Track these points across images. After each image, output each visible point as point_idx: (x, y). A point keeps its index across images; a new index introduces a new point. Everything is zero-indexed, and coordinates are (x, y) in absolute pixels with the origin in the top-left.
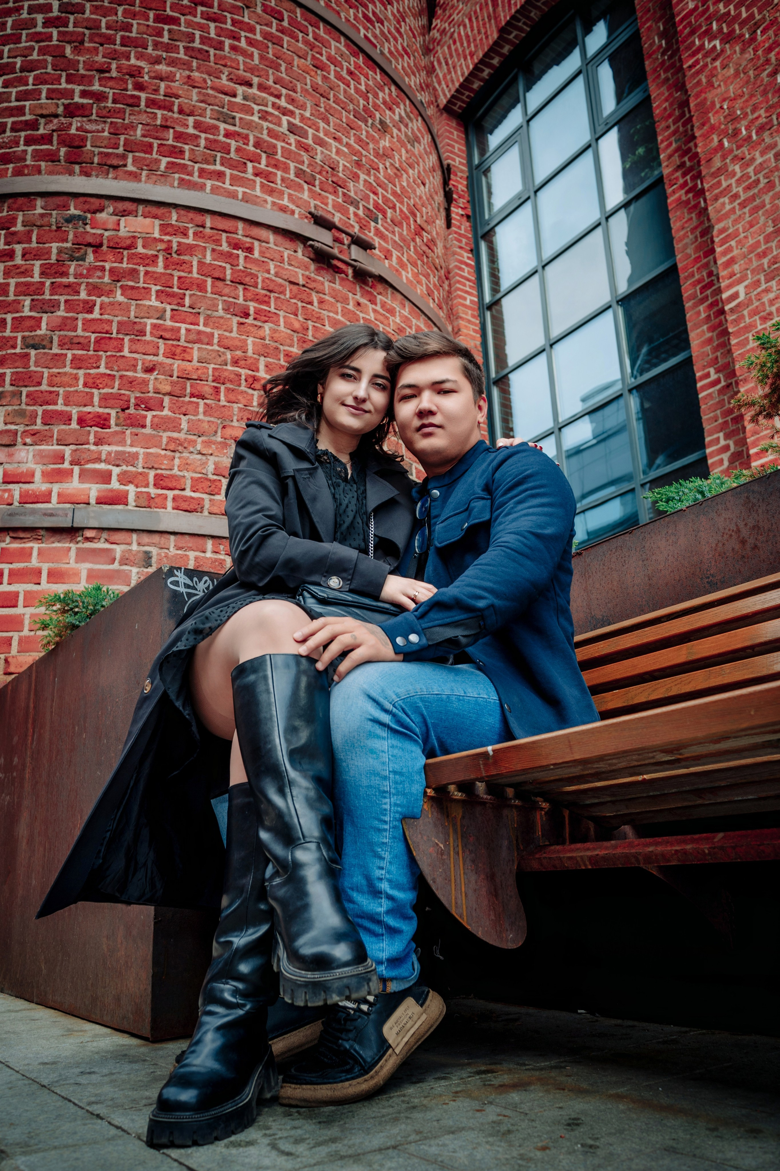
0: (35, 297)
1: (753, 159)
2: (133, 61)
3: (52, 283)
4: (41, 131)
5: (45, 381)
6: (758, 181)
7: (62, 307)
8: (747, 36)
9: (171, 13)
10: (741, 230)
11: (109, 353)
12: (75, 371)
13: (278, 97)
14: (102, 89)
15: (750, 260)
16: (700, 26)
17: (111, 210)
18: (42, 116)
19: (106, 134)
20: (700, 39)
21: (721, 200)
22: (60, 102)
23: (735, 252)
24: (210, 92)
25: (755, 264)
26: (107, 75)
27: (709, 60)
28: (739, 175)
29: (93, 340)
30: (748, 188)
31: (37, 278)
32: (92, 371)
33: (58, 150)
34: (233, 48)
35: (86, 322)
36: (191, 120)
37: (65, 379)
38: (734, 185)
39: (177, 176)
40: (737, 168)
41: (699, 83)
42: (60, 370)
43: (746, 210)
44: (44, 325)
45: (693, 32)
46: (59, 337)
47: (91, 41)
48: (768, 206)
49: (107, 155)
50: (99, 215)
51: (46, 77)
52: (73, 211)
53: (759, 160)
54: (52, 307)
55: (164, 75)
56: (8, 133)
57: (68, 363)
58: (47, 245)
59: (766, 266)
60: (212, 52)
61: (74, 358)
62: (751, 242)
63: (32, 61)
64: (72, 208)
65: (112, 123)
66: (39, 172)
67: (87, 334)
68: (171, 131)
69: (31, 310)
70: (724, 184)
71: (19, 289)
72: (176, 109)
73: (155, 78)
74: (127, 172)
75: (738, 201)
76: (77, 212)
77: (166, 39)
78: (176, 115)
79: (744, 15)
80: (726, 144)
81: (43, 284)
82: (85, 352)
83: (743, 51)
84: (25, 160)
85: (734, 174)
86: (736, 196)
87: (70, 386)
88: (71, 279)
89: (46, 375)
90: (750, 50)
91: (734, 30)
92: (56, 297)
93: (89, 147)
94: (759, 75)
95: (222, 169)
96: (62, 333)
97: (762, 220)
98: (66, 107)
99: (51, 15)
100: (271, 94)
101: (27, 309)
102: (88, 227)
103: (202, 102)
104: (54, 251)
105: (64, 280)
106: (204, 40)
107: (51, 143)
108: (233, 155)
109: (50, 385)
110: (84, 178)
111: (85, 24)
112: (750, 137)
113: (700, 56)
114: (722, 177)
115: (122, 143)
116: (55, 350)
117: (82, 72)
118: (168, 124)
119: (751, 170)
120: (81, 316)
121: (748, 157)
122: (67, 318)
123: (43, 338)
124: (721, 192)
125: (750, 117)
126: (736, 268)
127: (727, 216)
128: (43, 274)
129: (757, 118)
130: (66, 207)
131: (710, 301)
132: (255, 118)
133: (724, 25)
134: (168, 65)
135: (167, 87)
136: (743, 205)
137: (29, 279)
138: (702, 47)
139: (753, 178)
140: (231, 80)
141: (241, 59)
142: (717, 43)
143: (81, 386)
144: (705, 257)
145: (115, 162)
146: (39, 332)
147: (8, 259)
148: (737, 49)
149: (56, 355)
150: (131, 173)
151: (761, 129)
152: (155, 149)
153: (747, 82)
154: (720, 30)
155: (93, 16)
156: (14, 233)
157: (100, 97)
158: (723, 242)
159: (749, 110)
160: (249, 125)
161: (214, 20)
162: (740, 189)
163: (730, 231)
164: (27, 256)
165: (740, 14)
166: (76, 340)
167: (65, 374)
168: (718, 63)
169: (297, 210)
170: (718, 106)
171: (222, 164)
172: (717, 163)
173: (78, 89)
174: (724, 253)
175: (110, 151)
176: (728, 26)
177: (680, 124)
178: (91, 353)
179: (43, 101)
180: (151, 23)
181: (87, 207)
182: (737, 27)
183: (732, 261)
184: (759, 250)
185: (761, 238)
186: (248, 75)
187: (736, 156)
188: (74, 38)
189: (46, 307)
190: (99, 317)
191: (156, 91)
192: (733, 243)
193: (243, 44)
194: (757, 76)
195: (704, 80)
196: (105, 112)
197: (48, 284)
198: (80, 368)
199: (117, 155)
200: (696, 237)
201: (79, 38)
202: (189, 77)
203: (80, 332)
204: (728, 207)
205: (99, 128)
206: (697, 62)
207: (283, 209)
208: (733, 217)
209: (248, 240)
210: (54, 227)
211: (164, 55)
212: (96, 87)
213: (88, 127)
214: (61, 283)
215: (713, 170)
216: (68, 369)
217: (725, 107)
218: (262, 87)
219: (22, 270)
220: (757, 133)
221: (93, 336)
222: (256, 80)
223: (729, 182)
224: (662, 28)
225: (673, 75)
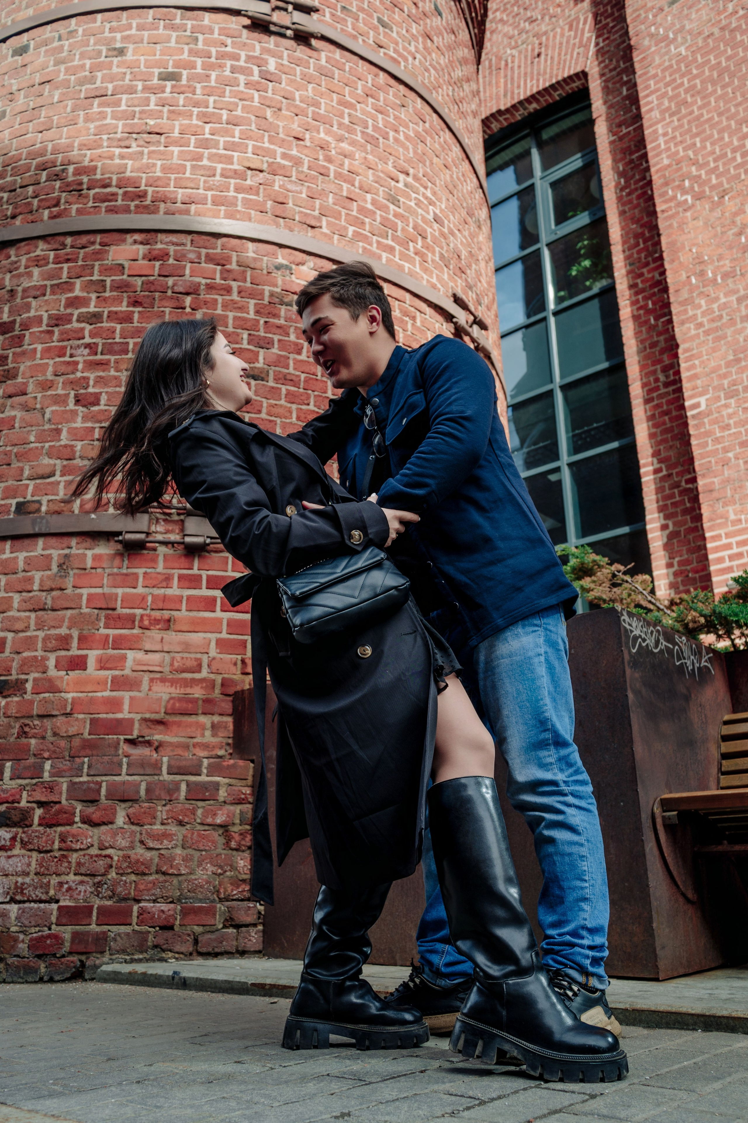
0: (252, 332)
1: (717, 299)
2: (322, 135)
3: (266, 322)
4: (249, 182)
5: (264, 410)
6: (721, 317)
7: (276, 345)
8: (716, 198)
9: (349, 99)
10: (704, 353)
11: (316, 393)
12: (289, 405)
13: (426, 188)
14: (299, 155)
15: (712, 379)
16: (674, 180)
17: (312, 265)
18: (249, 168)
19: (304, 195)
20: (673, 191)
21: (687, 325)
22: (265, 159)
23: (698, 370)
24: (382, 175)
25: (716, 383)
26: (301, 143)
27: (681, 209)
28: (704, 308)
29: (302, 379)
30: (713, 320)
31: (252, 315)
32: (304, 407)
33: (265, 202)
34: (396, 140)
35: (296, 361)
36: (369, 197)
37: (281, 411)
38: (699, 315)
39: (361, 244)
40: (703, 302)
41: (671, 226)
42: (277, 402)
43: (710, 338)
44: (261, 359)
45: (666, 184)
46: (274, 372)
47: (288, 109)
48: (729, 339)
49: (306, 214)
50: (301, 268)
51: (251, 133)
52: (281, 260)
53: (723, 300)
54: (266, 344)
55: (347, 153)
56: (218, 178)
57: (283, 396)
58: (260, 287)
59: (726, 386)
60: (381, 140)
61: (288, 393)
62: (713, 364)
63: (236, 116)
64: (280, 257)
65: (308, 187)
66: (250, 220)
67: (298, 373)
68: (355, 203)
69: (249, 343)
70: (691, 313)
71: (237, 323)
72: (357, 184)
73: (340, 154)
74: (322, 233)
75: (702, 329)
76: (285, 262)
77: (346, 121)
78: (357, 190)
79: (714, 181)
80: (694, 281)
81: (258, 321)
82: (296, 389)
83: (712, 210)
84: (236, 206)
85: (700, 306)
86: (700, 325)
87: (286, 418)
88: (282, 322)
89: (265, 405)
90: (719, 210)
91: (704, 191)
92: (270, 336)
93: (291, 205)
94: (725, 232)
95: (393, 244)
96: (277, 369)
97: (724, 349)
98: (270, 164)
99: (252, 78)
100: (422, 185)
101: (245, 342)
102: (293, 276)
103: (376, 182)
104: (267, 294)
105: (276, 321)
106: (376, 128)
107: (257, 194)
108: (399, 233)
109: (269, 414)
110: (287, 231)
111: (282, 94)
112: (716, 280)
113: (672, 204)
114: (689, 307)
115: (317, 207)
116: (271, 383)
117: (281, 135)
118: (352, 197)
119: (715, 306)
120: (292, 356)
121: (713, 295)
122: (281, 356)
123: (261, 370)
124: (687, 319)
125: (716, 264)
126: (699, 382)
127: (692, 339)
128: (257, 312)
129: (723, 266)
130: (275, 255)
131: (655, 402)
132: (412, 204)
133: (696, 185)
134: (350, 144)
135: (350, 164)
136: (707, 333)
137: (245, 315)
138: (675, 197)
139: (717, 313)
140: (395, 167)
141: (401, 150)
142: (689, 198)
143: (294, 419)
144: (653, 365)
145: (313, 223)
146: (257, 365)
147: (225, 293)
148: (707, 207)
149: (273, 388)
150: (325, 235)
151: (726, 276)
152: (343, 217)
153: (716, 235)
154: (692, 188)
155: (288, 88)
156: (229, 271)
157: (297, 162)
158: (688, 360)
159: (715, 258)
160: (408, 209)
161: (381, 113)
162: (705, 320)
163: (695, 352)
164: (243, 294)
165: (710, 180)
166: (289, 377)
167: (281, 406)
168: (688, 214)
169: (442, 289)
170: (687, 249)
171: (393, 240)
172: (685, 294)
173: (279, 151)
174: (688, 369)
175: (308, 211)
176: (700, 186)
177: (635, 251)
178: (301, 390)
179: (250, 155)
180: (334, 104)
181: (292, 258)
182: (707, 189)
183: (695, 377)
184: (721, 372)
185: (723, 363)
186: (406, 165)
187: (702, 292)
188: (273, 104)
189: (262, 343)
190: (306, 359)
191: (342, 165)
192: (697, 362)
193: (402, 137)
194: (723, 233)
195: (675, 225)
196: (302, 177)
197: (262, 322)
198: (293, 403)
199: (314, 217)
200: (645, 348)
201: (278, 106)
202: (365, 158)
203: (291, 370)
204: (693, 332)
205: (298, 189)
206: (670, 208)
207: (434, 286)
208: (697, 341)
209: (413, 309)
210: (265, 272)
211: (347, 135)
212: (294, 152)
213: (290, 187)
214: (274, 323)
215: (681, 299)
216: (283, 402)
217: (694, 251)
218: (416, 178)
219: (239, 305)
220: (722, 278)
221: (303, 376)
222: (411, 171)
223: (695, 312)
224: (621, 168)
225: (630, 209)
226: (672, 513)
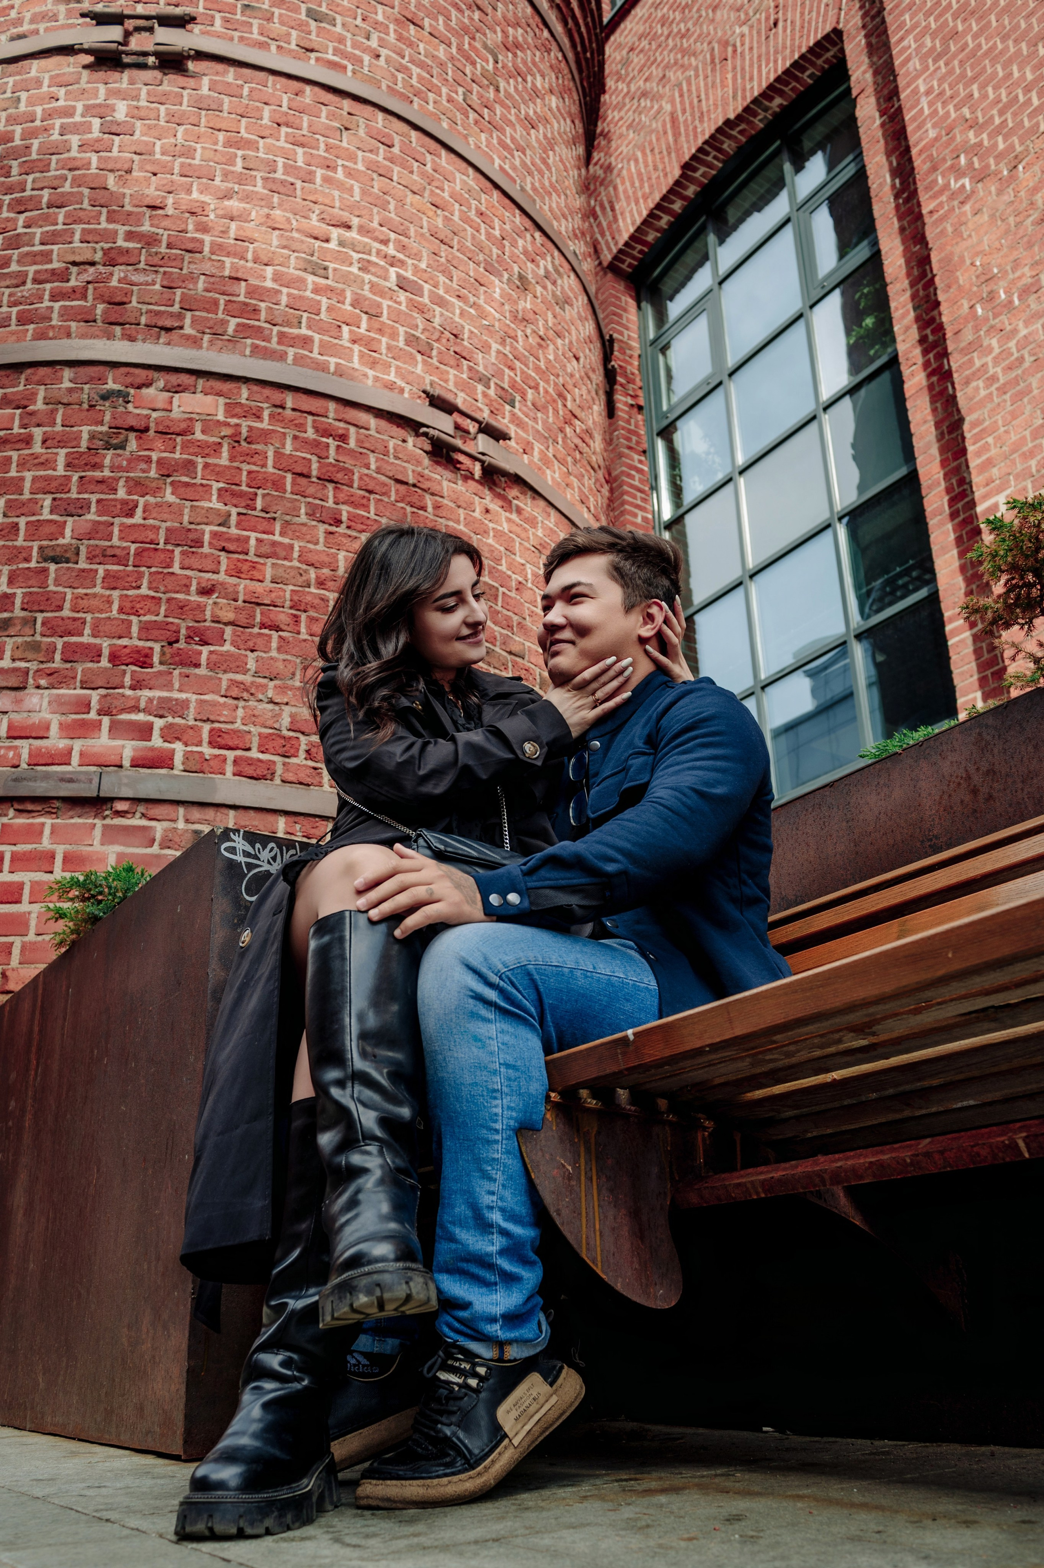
0: (58, 496)
1: (1015, 331)
2: (195, 195)
3: (81, 478)
4: (73, 283)
5: (67, 605)
6: (1021, 359)
7: (93, 509)
8: (1005, 173)
9: (246, 135)
10: (1000, 423)
11: (153, 569)
12: (108, 592)
13: (385, 242)
14: (153, 229)
15: (1013, 462)
16: (944, 160)
17: (161, 384)
18: (74, 264)
19: (157, 287)
20: (943, 177)
21: (974, 384)
22: (98, 246)
23: (993, 452)
24: (295, 235)
25: (1019, 467)
26: (160, 212)
27: (956, 203)
28: (997, 351)
29: (132, 552)
30: (1010, 368)
31: (61, 470)
32: (131, 593)
33: (94, 307)
34: (326, 180)
35: (124, 528)
36: (269, 270)
37: (94, 602)
38: (990, 364)
39: (249, 341)
40: (994, 342)
41: (943, 232)
42: (89, 591)
43: (1007, 397)
44: (68, 532)
45: (934, 169)
46: (88, 547)
47: (141, 169)
48: (1036, 392)
49: (157, 313)
50: (144, 391)
51: (81, 214)
52: (111, 385)
53: (1024, 332)
54: (78, 509)
55: (235, 213)
56: (29, 285)
57: (99, 581)
58: (75, 429)
59: (1034, 470)
60: (299, 184)
61: (108, 575)
62: (1014, 437)
63: (63, 194)
64: (110, 381)
65: (165, 273)
66: (69, 335)
67: (125, 544)
68: (243, 284)
69: (51, 512)
70: (978, 363)
71: (38, 485)
72: (250, 256)
73: (224, 217)
74: (183, 335)
75: (996, 385)
76: (117, 387)
77: (239, 167)
78: (250, 264)
79: (1001, 146)
80: (980, 311)
81: (68, 478)
82: (121, 568)
83: (1000, 192)
84: (50, 319)
85: (990, 350)
86: (993, 379)
87: (101, 611)
88: (107, 473)
89: (69, 597)
90: (1010, 190)
91: (988, 166)
92: (86, 496)
93: (134, 303)
94: (1021, 222)
95: (310, 333)
96: (92, 542)
97: (1028, 410)
98: (106, 252)
99: (90, 136)
100: (375, 239)
101: (46, 510)
102: (130, 406)
103: (284, 247)
104: (85, 436)
105: (97, 474)
106: (287, 169)
107: (84, 297)
108: (323, 316)
109: (74, 610)
110: (127, 343)
111: (133, 149)
112: (1011, 302)
113: (944, 198)
114: (975, 354)
115: (178, 299)
116: (83, 565)
117: (128, 208)
118: (239, 275)
119: (1012, 344)
120: (117, 521)
121: (1009, 328)
122: (99, 523)
123: (66, 548)
124: (974, 374)
125: (1011, 276)
126: (995, 472)
127: (981, 404)
128: (68, 465)
129: (1019, 278)
130: (102, 380)
131: (962, 517)
132: (354, 270)
133: (975, 159)
134: (241, 200)
135: (239, 228)
136: (1002, 390)
137: (50, 472)
138: (947, 186)
139: (1016, 355)
140: (323, 220)
141: (336, 193)
142: (966, 181)
143: (115, 612)
144: (955, 459)
145: (168, 323)
146: (61, 541)
147: (23, 446)
148: (993, 189)
149: (83, 570)
150: (188, 337)
151: (1025, 292)
152: (222, 307)
153: (1007, 232)
154: (970, 164)
155: (144, 138)
156: (32, 414)
157: (151, 241)
158: (977, 438)
159: (1009, 268)
160: (346, 278)
161: (302, 145)
162: (999, 370)
163: (987, 423)
164: (48, 443)
165: (996, 145)
166: (110, 552)
167: (95, 595)
168: (967, 207)
169: (407, 388)
170: (968, 262)
171: (309, 327)
172: (968, 335)
173: (122, 230)
174: (978, 454)
175: (163, 308)
176: (981, 160)
177: (920, 286)
178: (130, 568)
179: (77, 244)
180: (219, 147)
181: (129, 380)
182: (992, 161)
183: (989, 463)
184: (1025, 449)
185: (1027, 433)
186: (346, 214)
187: (992, 327)
188: (118, 166)
189: (71, 509)
190: (142, 522)
191: (225, 232)
192: (990, 440)
193: (340, 174)
194: (1018, 224)
195: (950, 229)
196: (156, 260)
197: (75, 478)
198: (114, 588)
199: (172, 315)
200: (942, 434)
201: (126, 167)
202: (268, 216)
203: (115, 541)
204: (983, 393)
205: (149, 279)
206: (941, 205)
207: (390, 386)
208: (989, 406)
209: (342, 425)
210: (85, 406)
211: (236, 187)
212: (146, 228)
213: (135, 278)
214: (93, 477)
215: (963, 345)
216: (98, 590)
217: (978, 263)
218: (363, 230)
219: (41, 460)
220: (1020, 298)
221: (133, 547)
222: (355, 222)
223: (984, 360)
224: (895, 164)
225: (909, 223)
226: (994, 689)
